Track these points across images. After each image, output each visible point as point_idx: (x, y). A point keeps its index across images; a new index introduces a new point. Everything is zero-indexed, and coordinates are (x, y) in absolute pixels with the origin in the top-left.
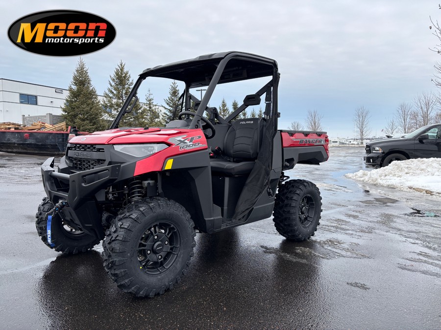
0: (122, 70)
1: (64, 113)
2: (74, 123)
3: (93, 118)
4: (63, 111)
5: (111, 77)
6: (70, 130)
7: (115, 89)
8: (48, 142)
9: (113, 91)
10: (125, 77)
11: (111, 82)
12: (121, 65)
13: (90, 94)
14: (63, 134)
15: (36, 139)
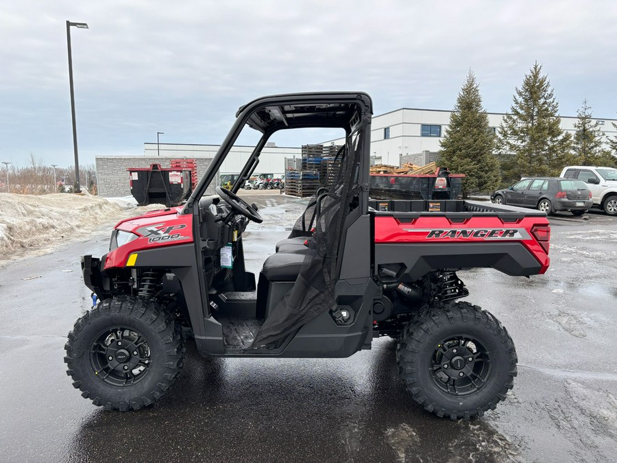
0: (536, 76)
1: (443, 149)
2: (452, 163)
3: (477, 154)
4: (442, 146)
5: (517, 89)
6: (439, 173)
7: (521, 108)
8: (412, 188)
9: (519, 110)
10: (539, 87)
11: (517, 97)
12: (535, 68)
13: (477, 120)
14: (429, 178)
15: (401, 184)
